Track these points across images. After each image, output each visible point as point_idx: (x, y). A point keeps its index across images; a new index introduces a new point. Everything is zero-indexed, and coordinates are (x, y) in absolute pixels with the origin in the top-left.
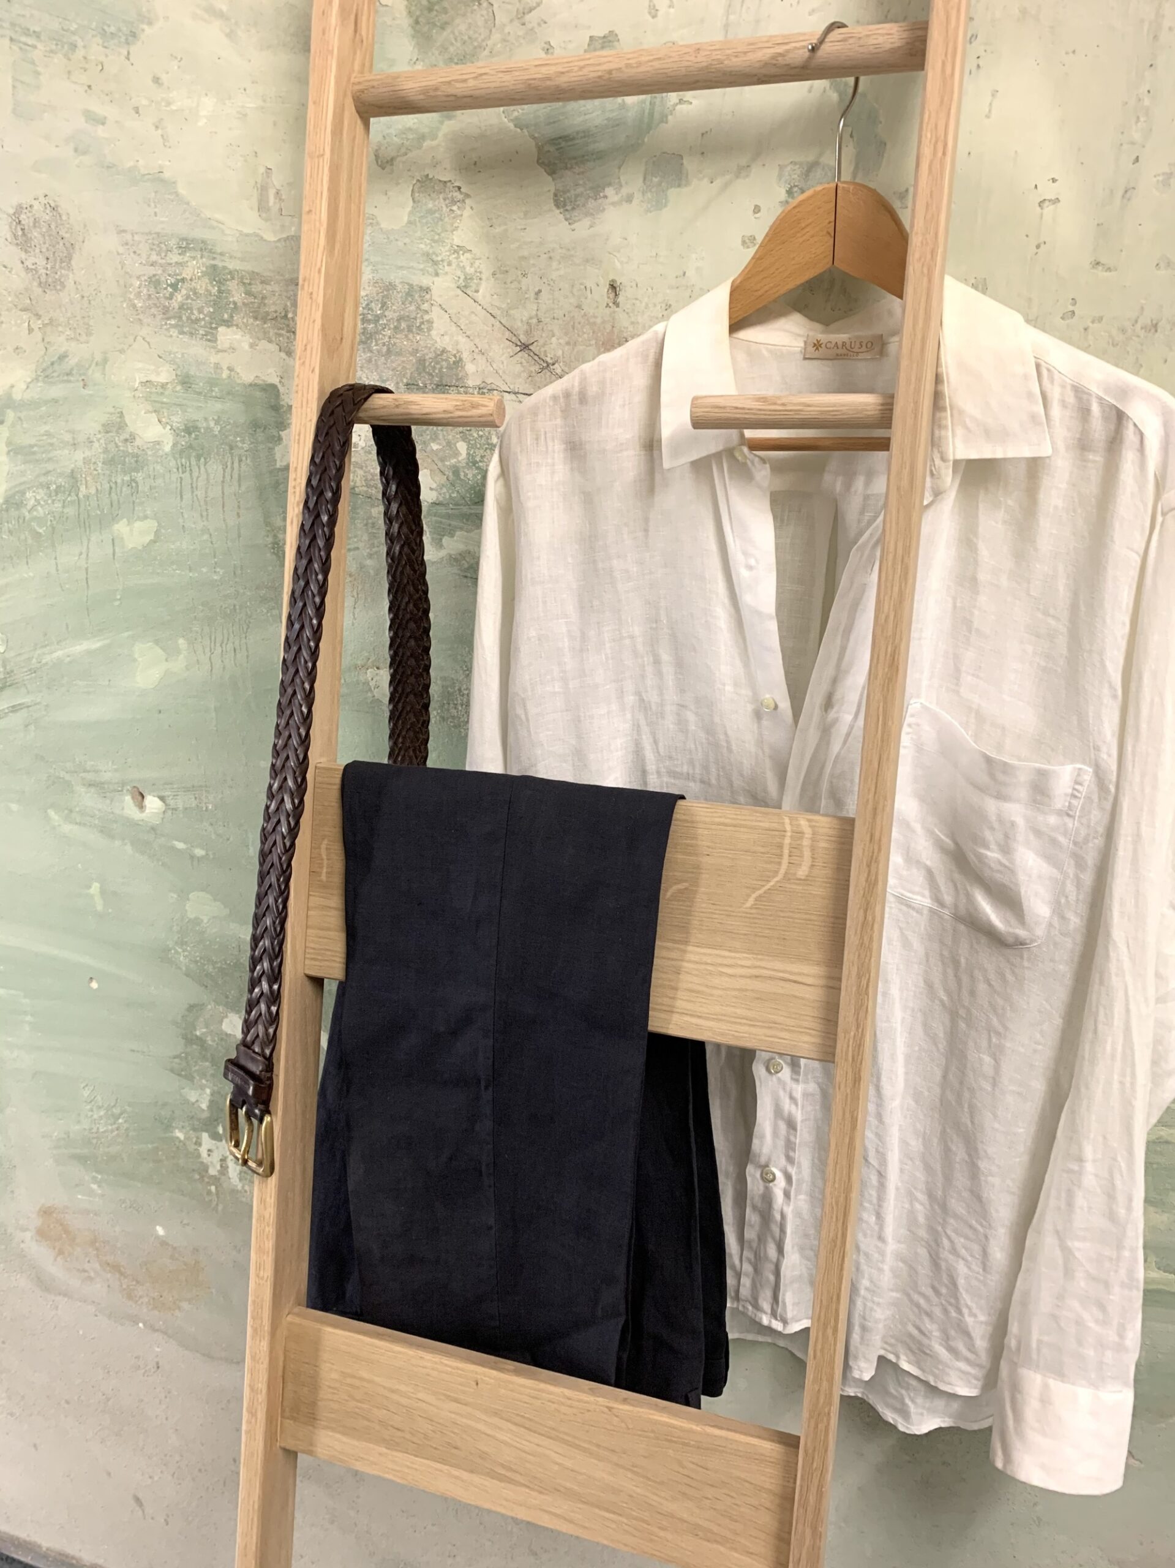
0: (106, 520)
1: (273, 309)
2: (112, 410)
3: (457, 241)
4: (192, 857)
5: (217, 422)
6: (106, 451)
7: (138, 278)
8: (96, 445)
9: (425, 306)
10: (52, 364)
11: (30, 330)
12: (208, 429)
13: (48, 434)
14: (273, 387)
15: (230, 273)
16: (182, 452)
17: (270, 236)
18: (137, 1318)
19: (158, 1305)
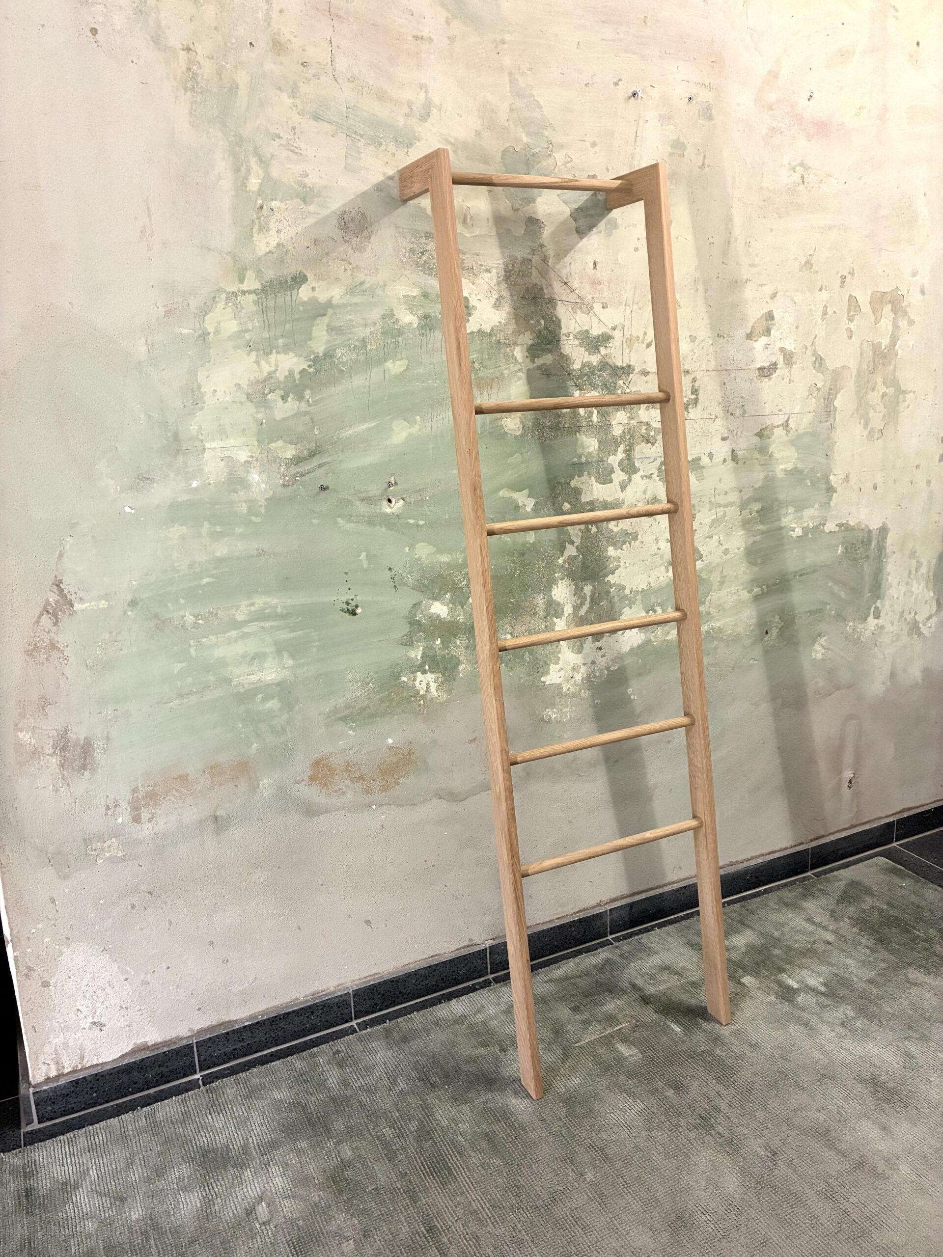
0: (381, 361)
2: (387, 308)
3: (542, 241)
4: (418, 526)
6: (383, 328)
7: (405, 248)
8: (378, 324)
9: (530, 267)
10: (356, 286)
11: (345, 270)
13: (351, 320)
14: (467, 298)
16: (422, 327)
17: (468, 235)
18: (371, 803)
19: (385, 788)
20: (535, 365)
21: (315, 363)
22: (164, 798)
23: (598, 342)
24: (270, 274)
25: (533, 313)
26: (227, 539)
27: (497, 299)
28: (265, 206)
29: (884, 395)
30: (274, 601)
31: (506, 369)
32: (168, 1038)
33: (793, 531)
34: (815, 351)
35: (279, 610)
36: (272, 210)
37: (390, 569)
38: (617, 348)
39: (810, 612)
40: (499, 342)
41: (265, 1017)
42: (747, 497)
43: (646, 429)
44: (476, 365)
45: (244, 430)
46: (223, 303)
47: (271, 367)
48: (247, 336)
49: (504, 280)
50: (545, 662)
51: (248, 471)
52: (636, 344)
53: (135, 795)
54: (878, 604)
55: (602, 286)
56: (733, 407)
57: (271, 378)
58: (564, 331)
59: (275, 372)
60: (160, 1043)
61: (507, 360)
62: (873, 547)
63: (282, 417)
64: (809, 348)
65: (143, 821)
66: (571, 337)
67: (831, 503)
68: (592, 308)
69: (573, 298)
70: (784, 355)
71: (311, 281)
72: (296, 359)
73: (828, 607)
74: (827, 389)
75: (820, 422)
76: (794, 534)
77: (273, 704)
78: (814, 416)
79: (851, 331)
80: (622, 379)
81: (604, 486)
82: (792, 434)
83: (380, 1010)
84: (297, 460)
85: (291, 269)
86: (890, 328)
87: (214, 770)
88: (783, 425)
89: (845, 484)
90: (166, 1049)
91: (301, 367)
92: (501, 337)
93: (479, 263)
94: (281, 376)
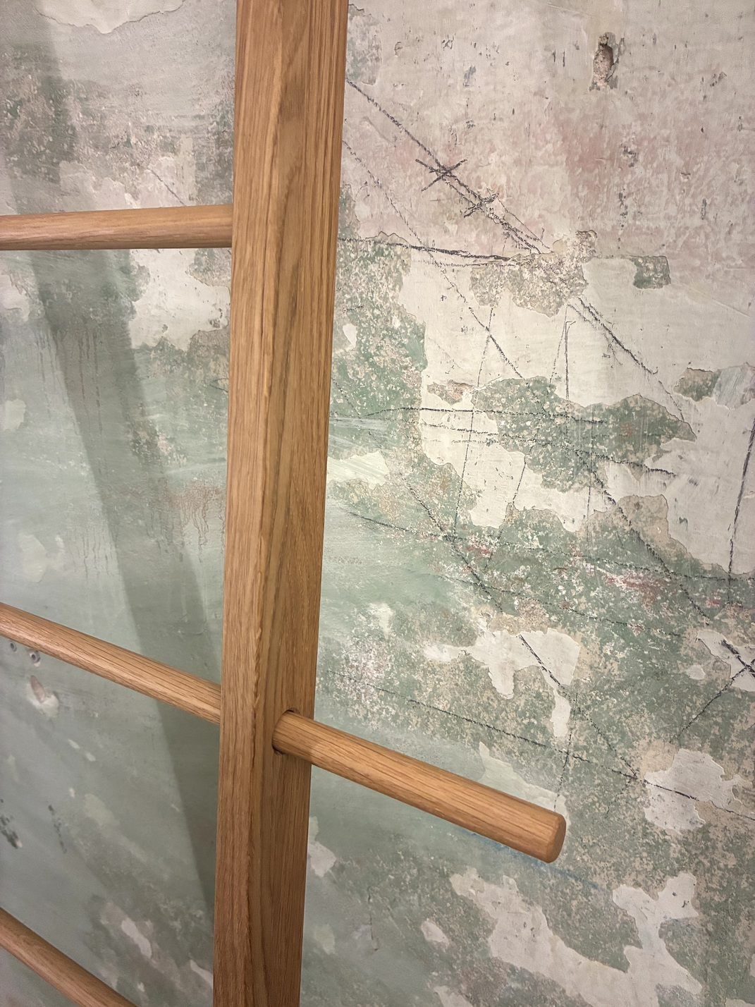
12: (61, 296)
16: (39, 323)
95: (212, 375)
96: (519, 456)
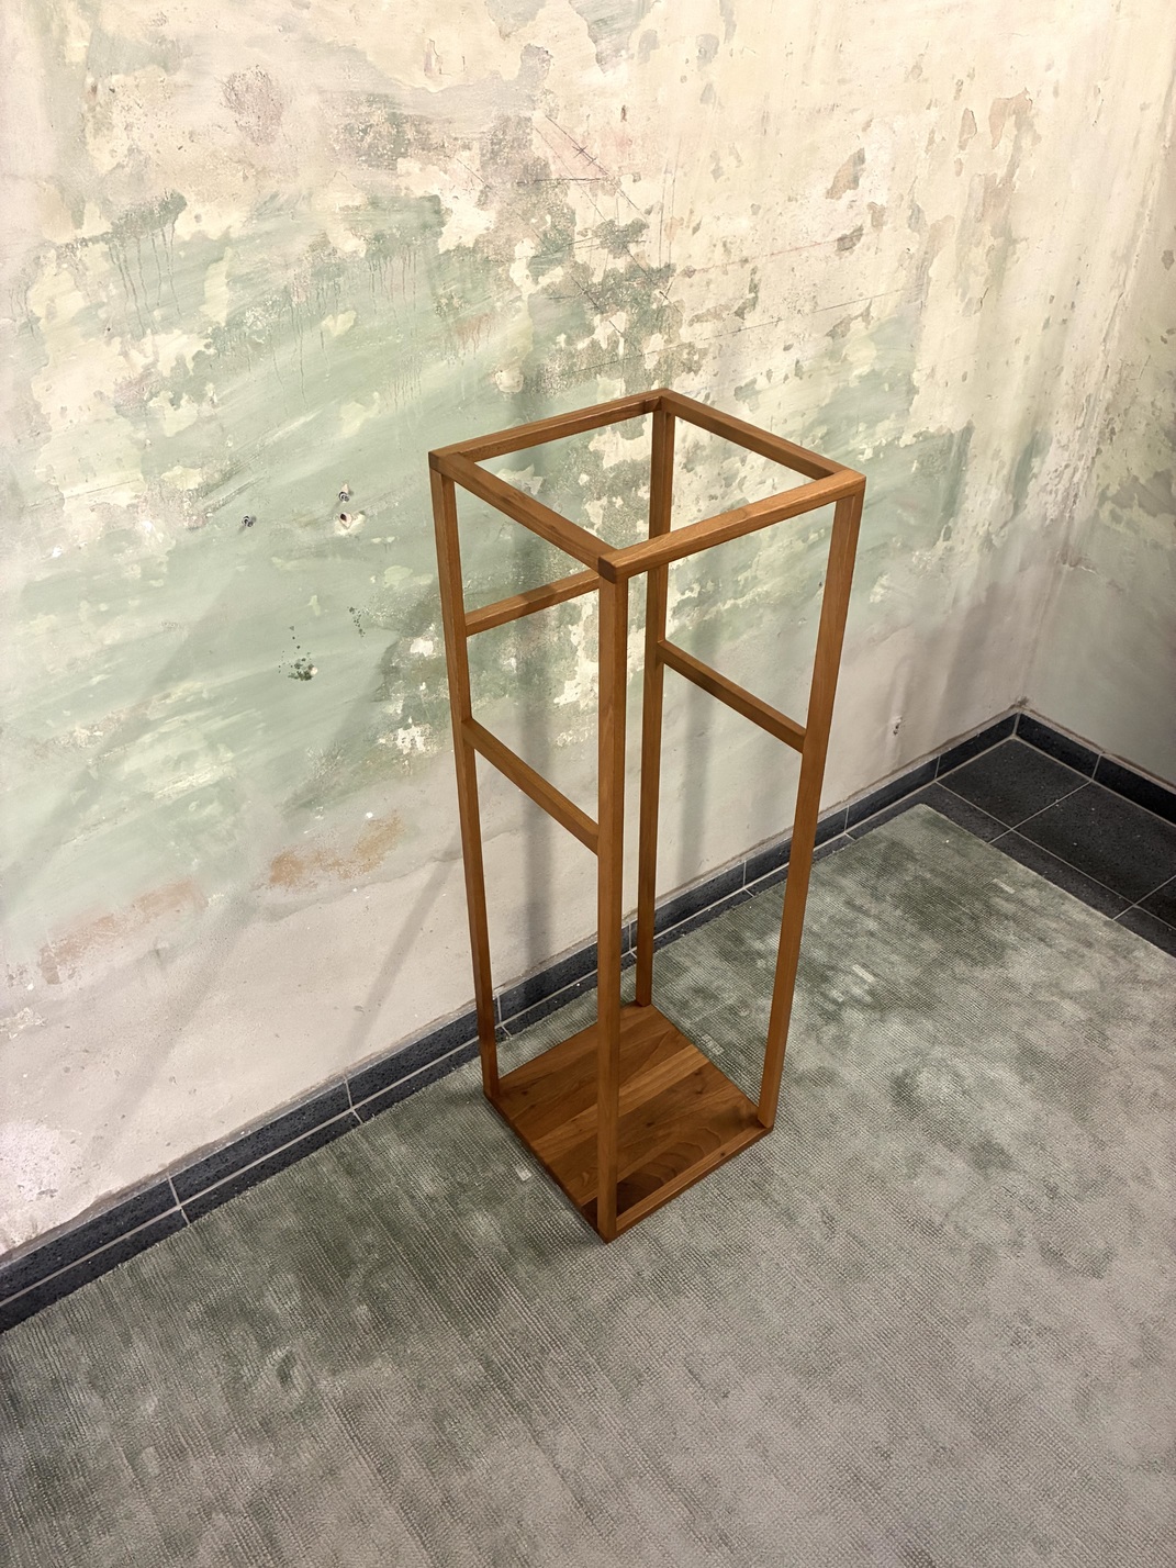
0: (315, 319)
1: (435, 141)
2: (317, 232)
3: (547, 85)
4: (385, 545)
5: (398, 229)
6: (313, 266)
7: (337, 127)
8: (305, 261)
9: (528, 130)
10: (265, 203)
11: (245, 178)
12: (392, 235)
13: (263, 261)
14: (436, 196)
15: (406, 117)
16: (374, 254)
17: (433, 89)
18: (352, 888)
19: (367, 868)
20: (539, 287)
21: (215, 339)
22: (85, 948)
23: (627, 236)
24: (124, 203)
25: (534, 205)
26: (118, 617)
27: (481, 192)
28: (99, 87)
29: (992, 248)
30: (198, 685)
31: (498, 300)
32: (136, 1179)
33: (863, 453)
34: (912, 201)
35: (205, 695)
36: (113, 91)
37: (352, 610)
38: (653, 241)
39: (873, 549)
40: (487, 260)
41: (250, 1133)
42: (811, 420)
43: (689, 354)
44: (455, 300)
45: (119, 460)
46: (54, 265)
47: (146, 357)
48: (102, 314)
49: (491, 158)
50: (558, 680)
51: (134, 518)
52: (679, 231)
53: (46, 954)
54: (950, 524)
55: (633, 146)
56: (802, 301)
57: (150, 374)
58: (578, 229)
59: (154, 364)
60: (128, 1187)
61: (499, 286)
62: (953, 454)
63: (175, 431)
64: (906, 198)
65: (61, 980)
66: (590, 235)
67: (911, 410)
68: (619, 183)
69: (591, 172)
70: (874, 212)
71: (194, 206)
72: (186, 336)
73: (894, 539)
74: (922, 253)
75: (909, 302)
76: (862, 458)
77: (213, 809)
78: (902, 295)
79: (961, 163)
80: (659, 287)
81: (632, 441)
82: (874, 324)
83: (381, 1089)
84: (206, 490)
85: (158, 191)
86: (1010, 151)
87: (146, 902)
88: (861, 315)
89: (930, 380)
90: (136, 1194)
91: (195, 352)
92: (489, 252)
93: (453, 135)
94: (164, 367)
95: (486, 255)
96: (606, 250)
